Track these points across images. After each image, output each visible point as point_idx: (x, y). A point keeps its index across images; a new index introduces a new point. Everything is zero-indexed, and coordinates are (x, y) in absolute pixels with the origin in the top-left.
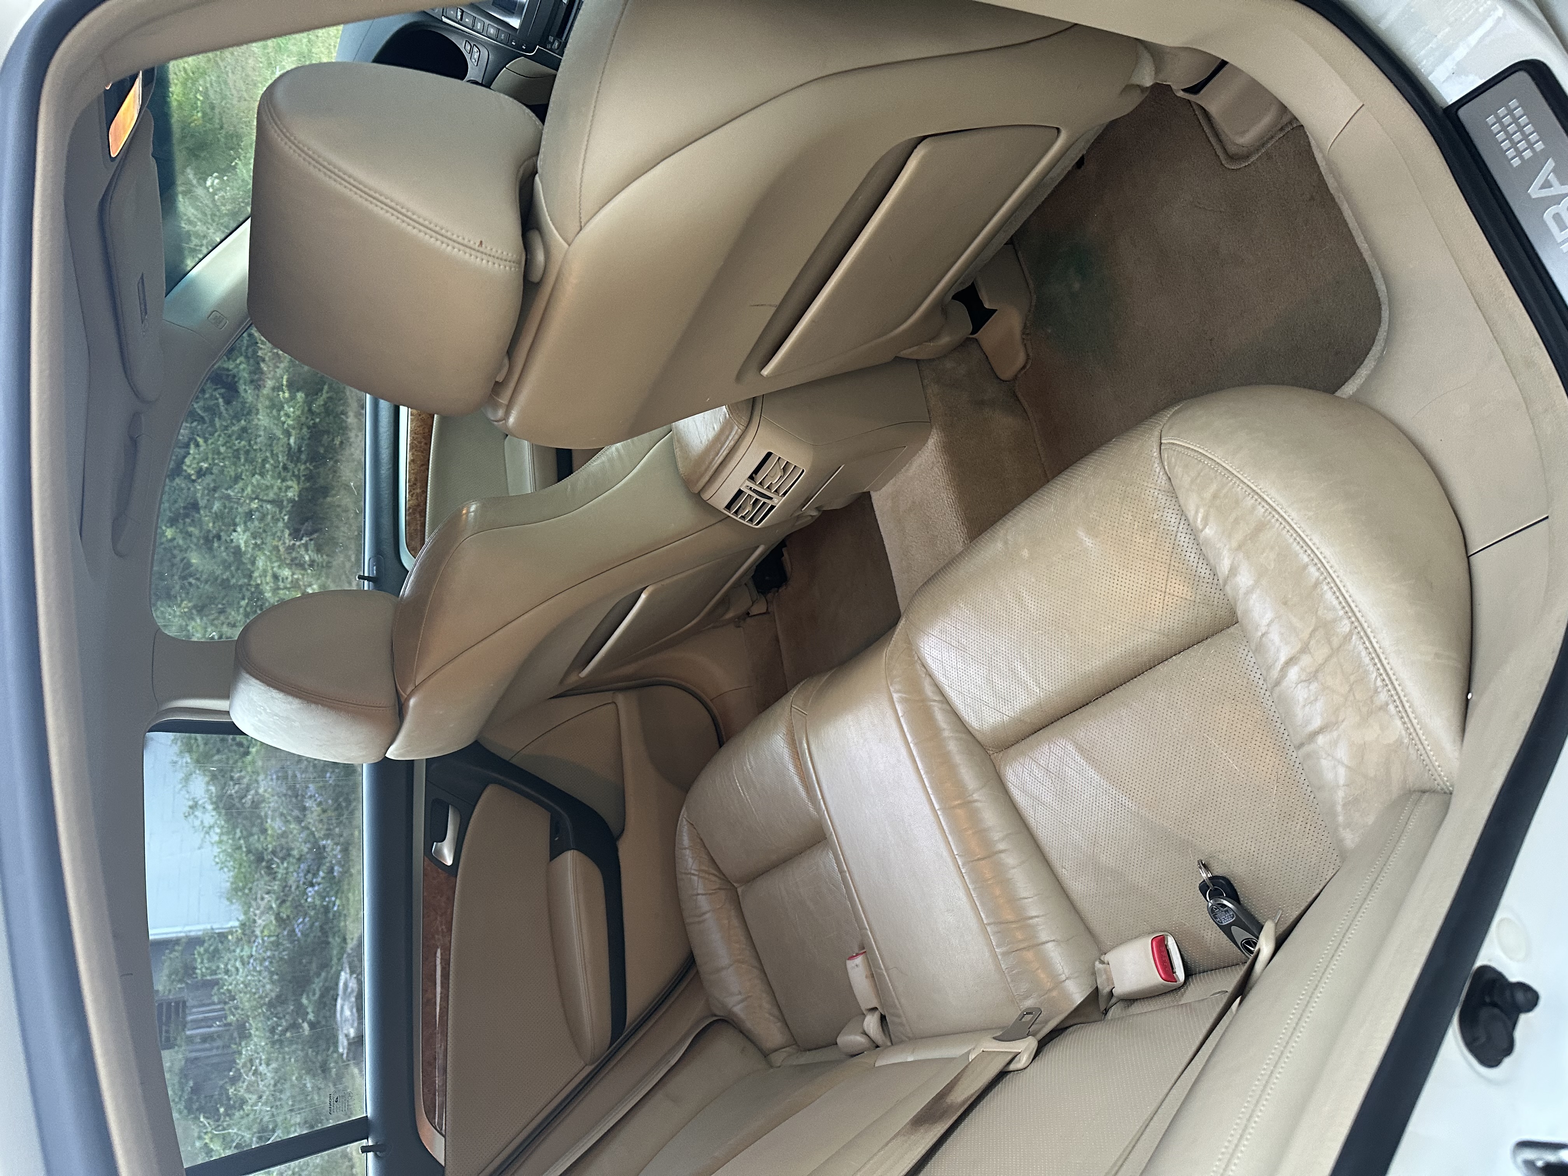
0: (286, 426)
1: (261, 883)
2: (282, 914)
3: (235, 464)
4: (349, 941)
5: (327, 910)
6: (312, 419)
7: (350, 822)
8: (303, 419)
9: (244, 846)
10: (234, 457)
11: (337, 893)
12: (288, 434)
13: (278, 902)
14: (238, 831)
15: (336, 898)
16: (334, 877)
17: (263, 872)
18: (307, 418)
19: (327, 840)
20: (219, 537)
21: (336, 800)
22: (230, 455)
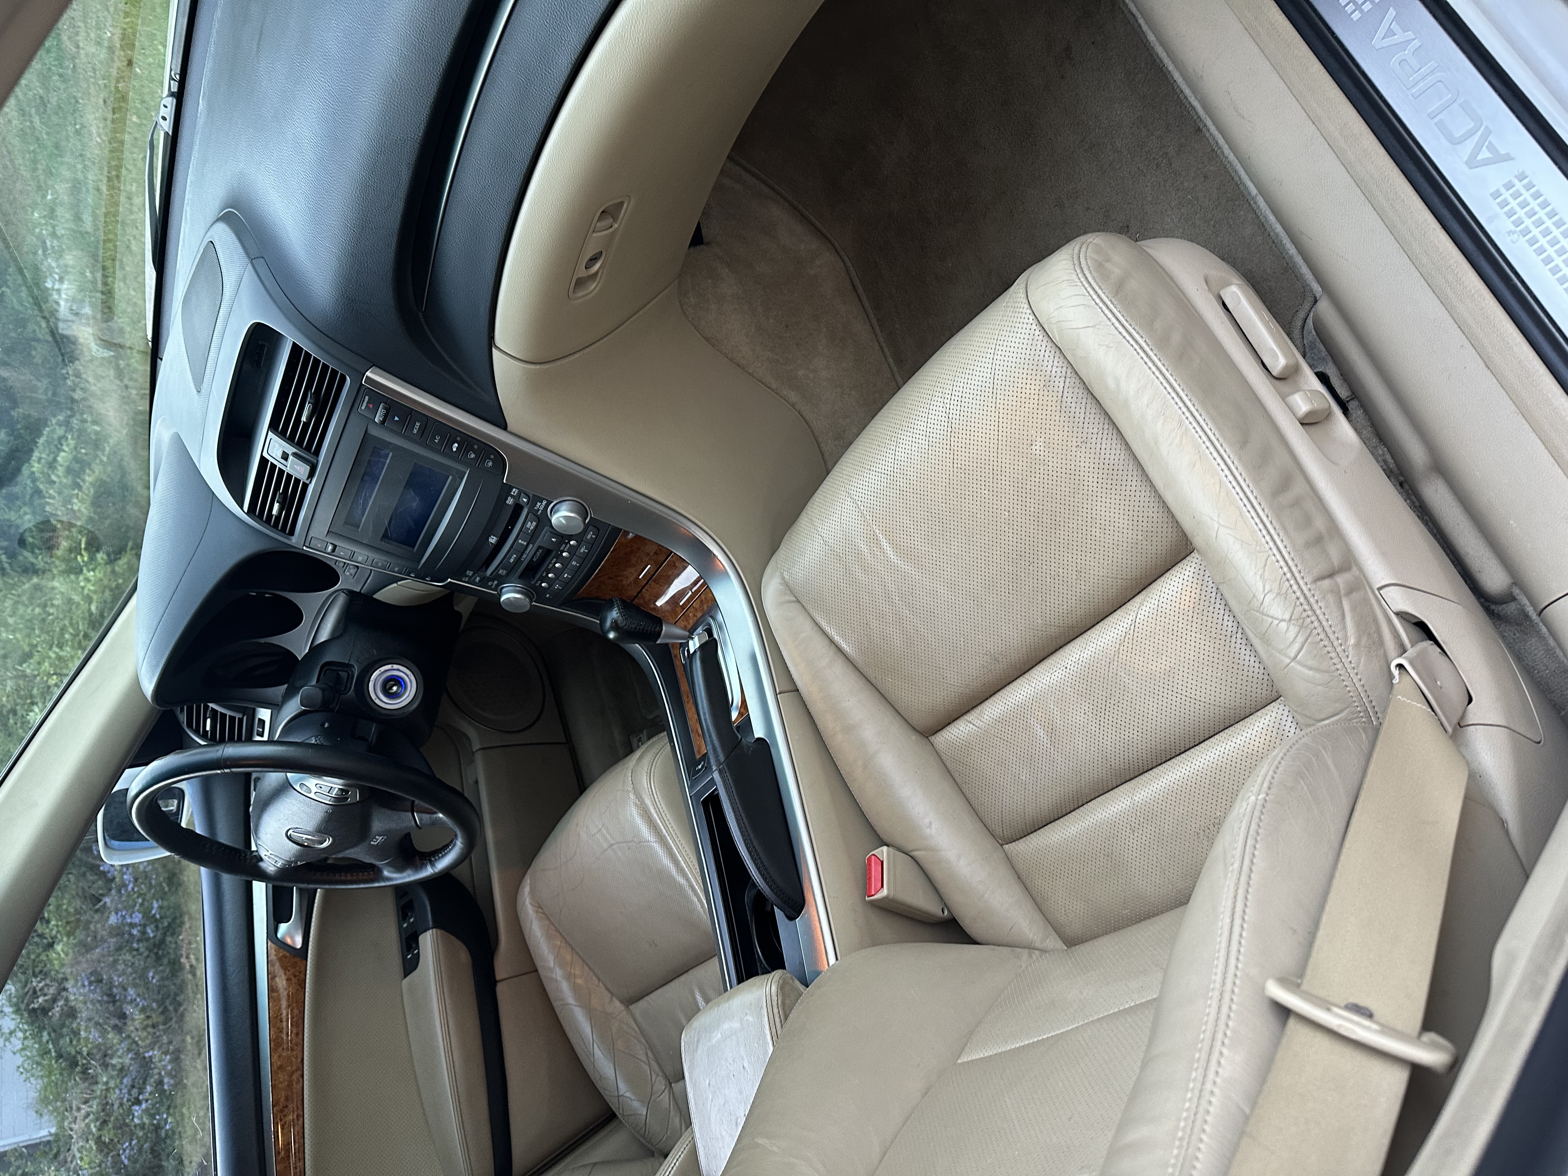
0: (86, 591)
1: (76, 1092)
2: (103, 1138)
3: (29, 636)
4: (186, 1163)
5: (157, 1128)
6: (115, 580)
7: (181, 1028)
8: (106, 582)
9: (53, 1051)
10: (27, 627)
11: (169, 1108)
12: (89, 599)
13: (98, 1124)
14: (45, 1034)
15: (168, 1114)
16: (165, 1091)
17: (77, 1079)
18: (110, 580)
19: (153, 1049)
20: (14, 712)
21: (161, 1003)
22: (21, 626)
